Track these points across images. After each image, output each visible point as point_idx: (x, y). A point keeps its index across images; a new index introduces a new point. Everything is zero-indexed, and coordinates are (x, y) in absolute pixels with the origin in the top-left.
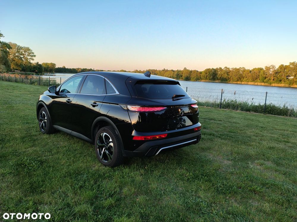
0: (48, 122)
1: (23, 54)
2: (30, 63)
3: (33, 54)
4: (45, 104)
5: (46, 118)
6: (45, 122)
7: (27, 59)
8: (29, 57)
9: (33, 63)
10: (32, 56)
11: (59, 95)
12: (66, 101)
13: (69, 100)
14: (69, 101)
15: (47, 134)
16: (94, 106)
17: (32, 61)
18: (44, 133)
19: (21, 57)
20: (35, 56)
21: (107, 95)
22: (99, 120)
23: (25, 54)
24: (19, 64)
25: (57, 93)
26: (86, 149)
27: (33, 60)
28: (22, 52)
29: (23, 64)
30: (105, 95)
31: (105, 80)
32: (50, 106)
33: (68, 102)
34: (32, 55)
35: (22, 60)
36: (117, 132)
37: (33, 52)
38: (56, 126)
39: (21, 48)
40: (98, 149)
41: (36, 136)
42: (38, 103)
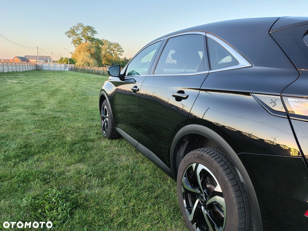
0: (110, 122)
1: (114, 50)
2: (119, 58)
3: (122, 49)
4: (106, 93)
5: (107, 116)
6: (106, 121)
7: (116, 55)
8: (118, 53)
9: (121, 58)
10: (120, 52)
11: (124, 80)
12: (132, 89)
13: (136, 87)
14: (135, 89)
15: (109, 139)
16: (178, 99)
17: (120, 57)
18: (105, 137)
19: (111, 53)
20: (123, 51)
21: (210, 72)
22: (187, 131)
23: (115, 50)
24: (110, 60)
25: (122, 77)
26: (160, 178)
27: (121, 55)
28: (112, 48)
29: (113, 60)
30: (207, 72)
31: (206, 37)
32: (112, 98)
33: (135, 91)
34: (120, 50)
35: (112, 56)
36: (243, 175)
37: (121, 47)
38: (119, 130)
39: (112, 44)
40: (184, 201)
41: (93, 141)
42: (100, 93)
